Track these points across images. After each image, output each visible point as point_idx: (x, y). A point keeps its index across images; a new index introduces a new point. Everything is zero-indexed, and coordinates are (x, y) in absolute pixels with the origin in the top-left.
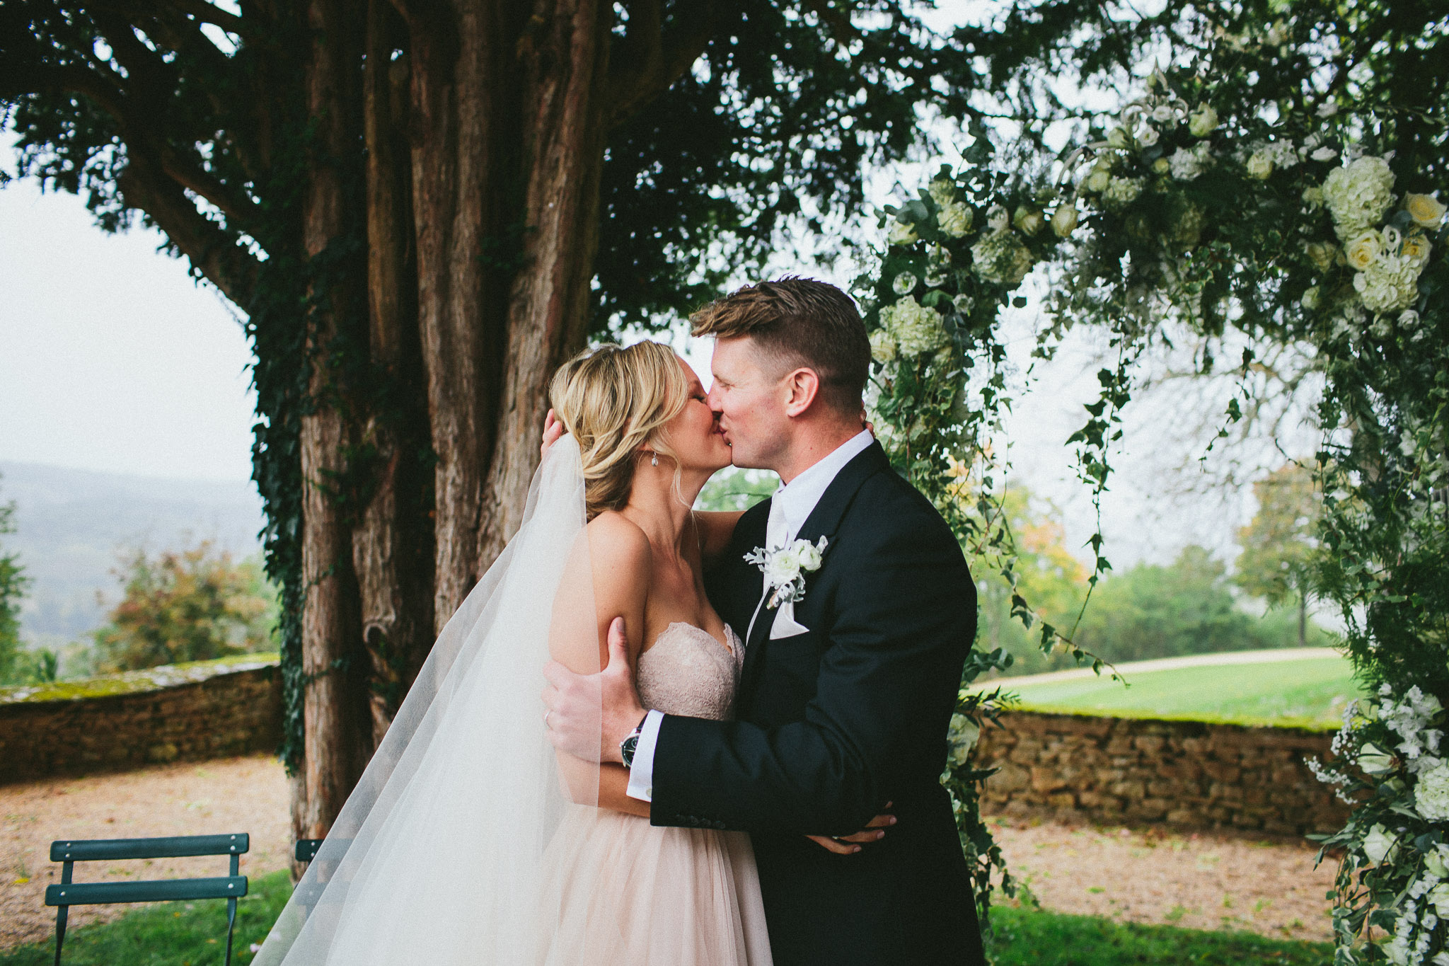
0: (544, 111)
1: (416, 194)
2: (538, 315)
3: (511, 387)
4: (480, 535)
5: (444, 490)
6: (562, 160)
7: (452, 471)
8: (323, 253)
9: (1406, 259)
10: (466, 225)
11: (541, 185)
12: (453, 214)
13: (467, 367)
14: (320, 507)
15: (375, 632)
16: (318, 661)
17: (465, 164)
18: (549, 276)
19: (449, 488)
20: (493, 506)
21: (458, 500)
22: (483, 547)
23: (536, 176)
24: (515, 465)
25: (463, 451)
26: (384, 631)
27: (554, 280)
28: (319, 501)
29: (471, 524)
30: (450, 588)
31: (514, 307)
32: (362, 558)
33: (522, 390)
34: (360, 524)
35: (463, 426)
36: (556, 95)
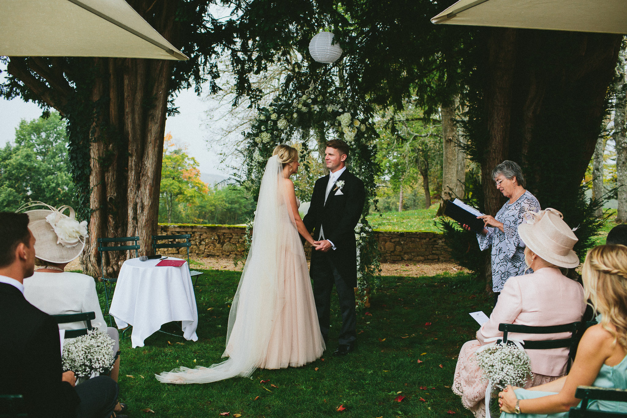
1: (125, 87)
2: (157, 120)
3: (149, 138)
4: (141, 174)
5: (132, 163)
6: (163, 81)
7: (134, 158)
8: (99, 100)
9: (352, 133)
10: (139, 96)
11: (157, 87)
12: (135, 93)
13: (139, 132)
14: (98, 167)
15: (111, 198)
16: (97, 206)
17: (139, 81)
18: (160, 110)
21: (135, 165)
22: (142, 177)
23: (156, 84)
24: (151, 157)
25: (137, 154)
26: (114, 198)
27: (162, 111)
28: (97, 165)
29: (139, 171)
30: (133, 187)
31: (150, 117)
32: (108, 179)
33: (153, 138)
34: (108, 171)
35: (137, 147)
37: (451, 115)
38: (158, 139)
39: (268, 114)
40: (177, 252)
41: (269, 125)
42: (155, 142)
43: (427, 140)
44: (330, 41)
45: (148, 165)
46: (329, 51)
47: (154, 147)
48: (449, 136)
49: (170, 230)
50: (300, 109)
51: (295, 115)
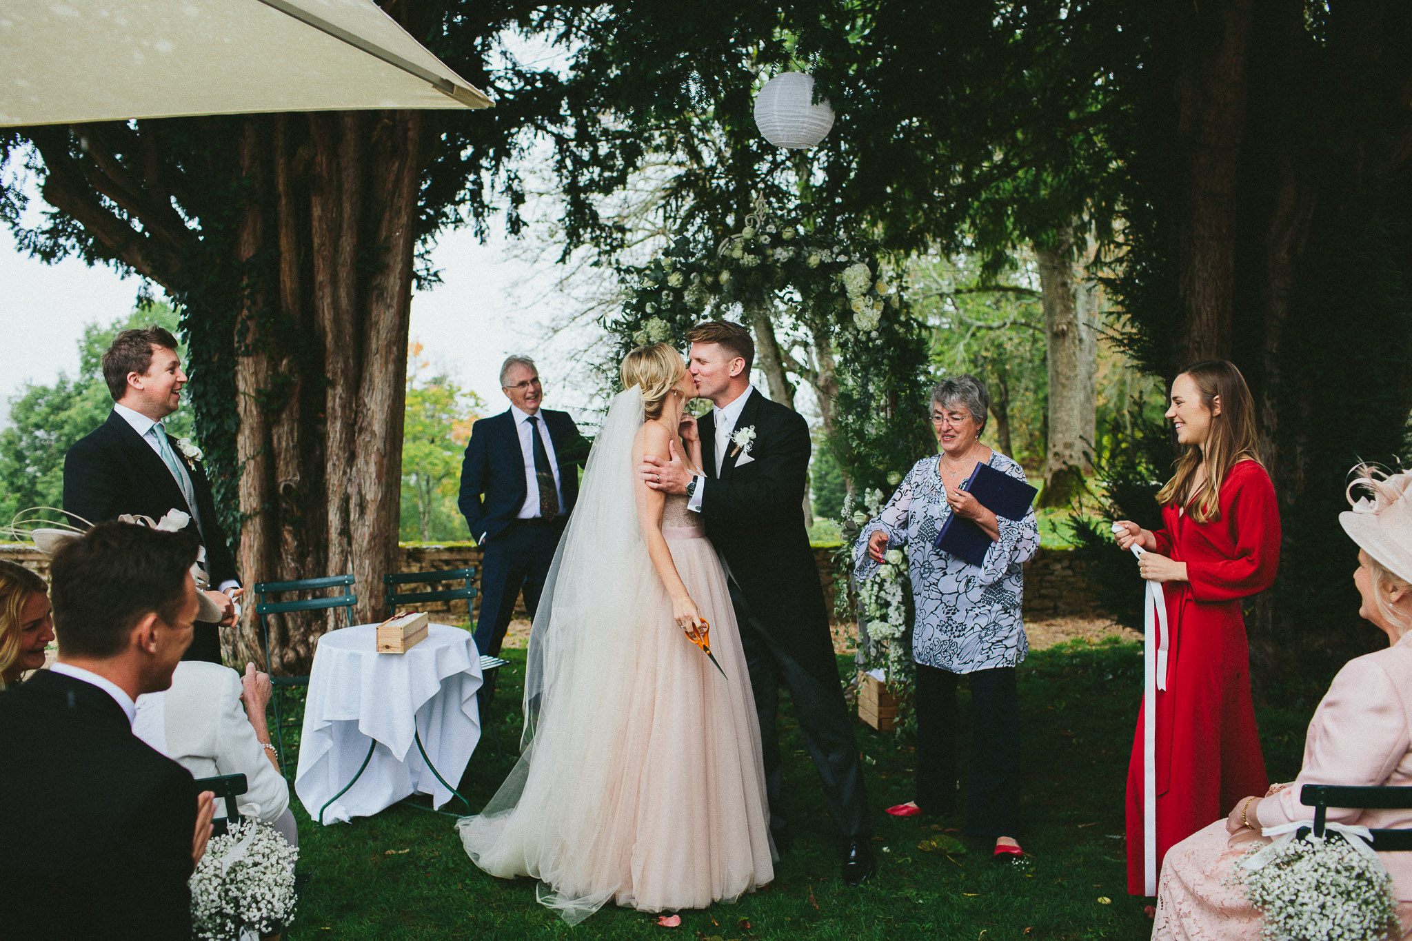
0: (392, 177)
1: (316, 224)
2: (392, 299)
3: (374, 341)
4: (357, 428)
5: (334, 401)
7: (339, 390)
8: (254, 257)
10: (347, 244)
11: (390, 222)
12: (340, 237)
13: (348, 328)
14: (255, 413)
15: (287, 487)
16: (254, 505)
17: (347, 208)
18: (398, 276)
19: (337, 400)
20: (365, 411)
21: (343, 407)
22: (360, 434)
23: (387, 215)
24: (380, 386)
25: (346, 379)
26: (294, 486)
27: (401, 279)
28: (253, 408)
29: (351, 422)
30: (338, 459)
31: (376, 293)
32: (279, 443)
33: (382, 342)
34: (278, 422)
35: (346, 363)
36: (399, 168)
37: (1062, 274)
38: (394, 344)
39: (660, 275)
40: (445, 608)
41: (664, 301)
42: (389, 352)
43: (1004, 335)
44: (809, 95)
45: (373, 406)
46: (806, 120)
47: (387, 363)
48: (1060, 324)
49: (428, 557)
50: (738, 260)
51: (725, 276)
